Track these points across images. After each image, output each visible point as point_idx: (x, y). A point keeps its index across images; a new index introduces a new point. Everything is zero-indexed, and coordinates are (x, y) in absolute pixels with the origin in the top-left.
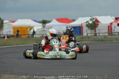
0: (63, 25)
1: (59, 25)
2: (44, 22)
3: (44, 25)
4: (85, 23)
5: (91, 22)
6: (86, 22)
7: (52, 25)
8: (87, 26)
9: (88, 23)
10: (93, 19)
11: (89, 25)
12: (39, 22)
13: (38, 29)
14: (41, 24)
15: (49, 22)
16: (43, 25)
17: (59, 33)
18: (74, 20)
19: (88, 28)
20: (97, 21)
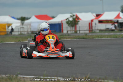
1: (38, 22)
2: (23, 19)
3: (23, 22)
4: (65, 20)
5: (71, 19)
6: (66, 19)
7: (31, 22)
8: (67, 23)
9: (68, 20)
10: (74, 15)
11: (69, 22)
12: (18, 19)
13: (17, 26)
14: (19, 21)
15: (28, 19)
16: (22, 22)
18: (53, 17)
19: (69, 25)
20: (77, 18)
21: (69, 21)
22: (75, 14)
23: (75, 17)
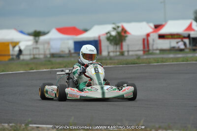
0: (68, 39)
1: (61, 39)
2: (37, 34)
3: (37, 38)
4: (104, 35)
5: (114, 33)
6: (107, 34)
7: (51, 39)
8: (108, 39)
9: (109, 35)
10: (118, 27)
11: (111, 38)
12: (29, 34)
13: (27, 46)
14: (31, 38)
15: (44, 34)
16: (35, 39)
17: (62, 51)
18: (85, 31)
19: (110, 43)
20: (124, 31)
21: (111, 36)
22: (120, 25)
23: (120, 29)
